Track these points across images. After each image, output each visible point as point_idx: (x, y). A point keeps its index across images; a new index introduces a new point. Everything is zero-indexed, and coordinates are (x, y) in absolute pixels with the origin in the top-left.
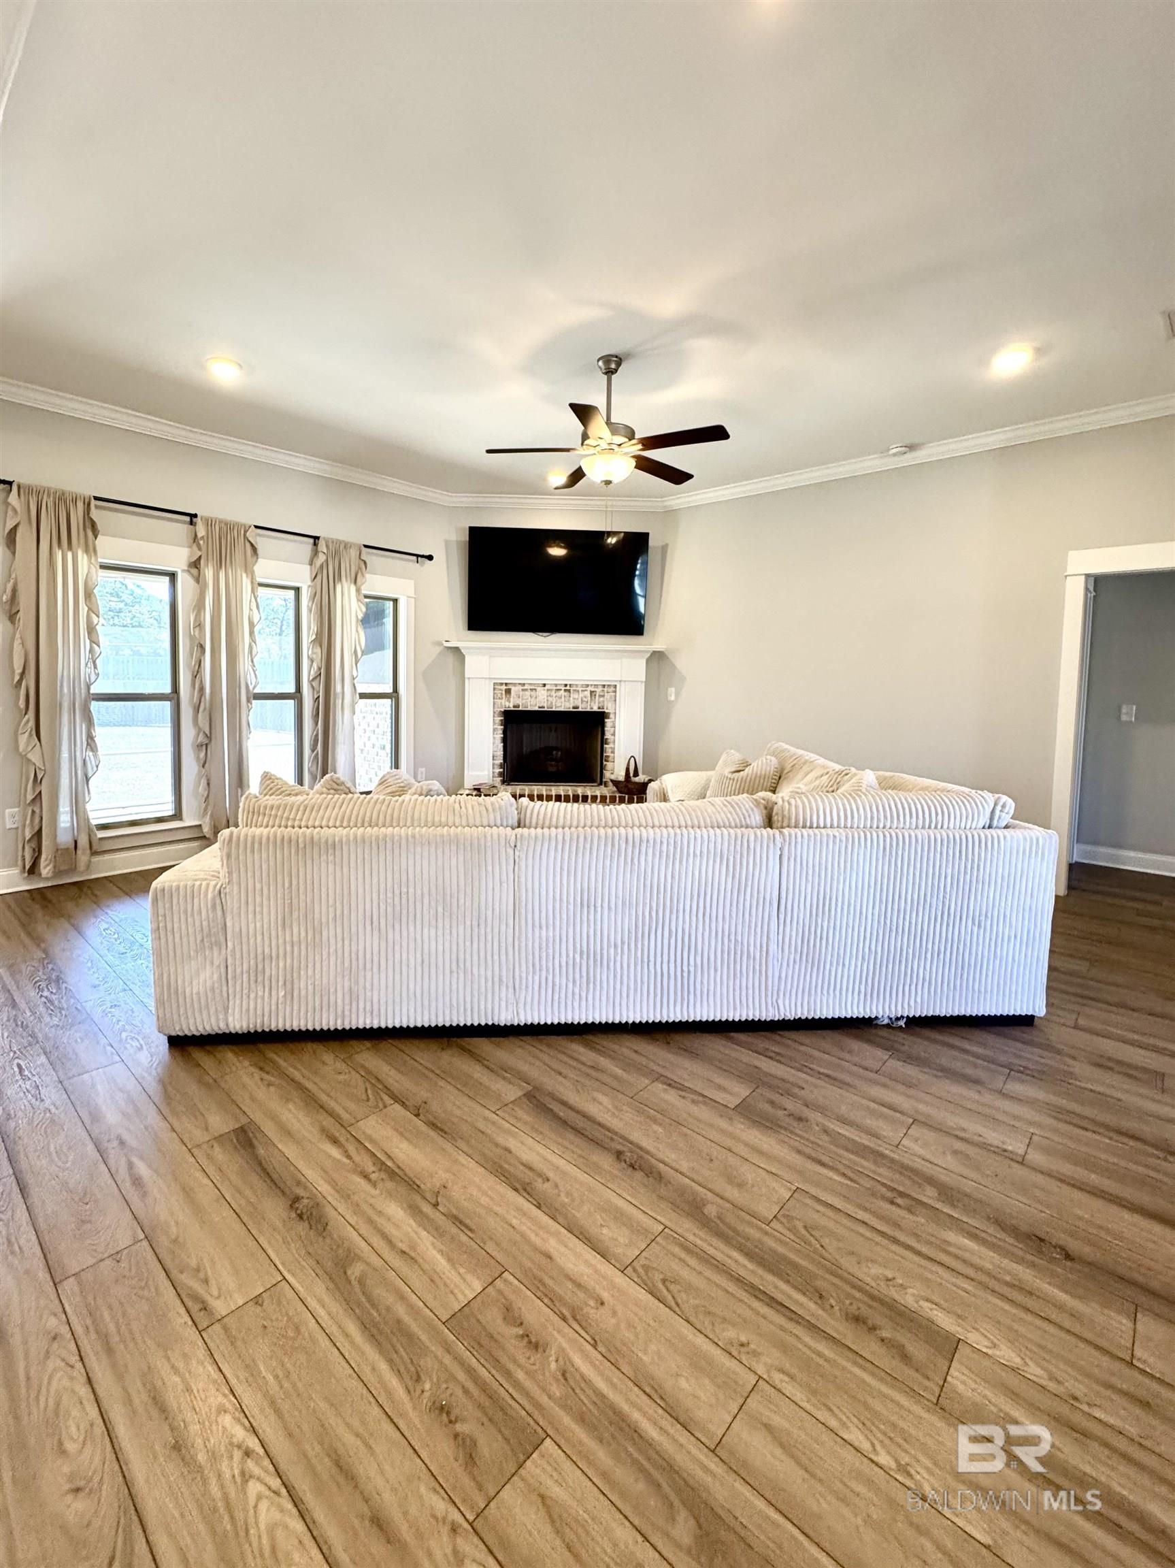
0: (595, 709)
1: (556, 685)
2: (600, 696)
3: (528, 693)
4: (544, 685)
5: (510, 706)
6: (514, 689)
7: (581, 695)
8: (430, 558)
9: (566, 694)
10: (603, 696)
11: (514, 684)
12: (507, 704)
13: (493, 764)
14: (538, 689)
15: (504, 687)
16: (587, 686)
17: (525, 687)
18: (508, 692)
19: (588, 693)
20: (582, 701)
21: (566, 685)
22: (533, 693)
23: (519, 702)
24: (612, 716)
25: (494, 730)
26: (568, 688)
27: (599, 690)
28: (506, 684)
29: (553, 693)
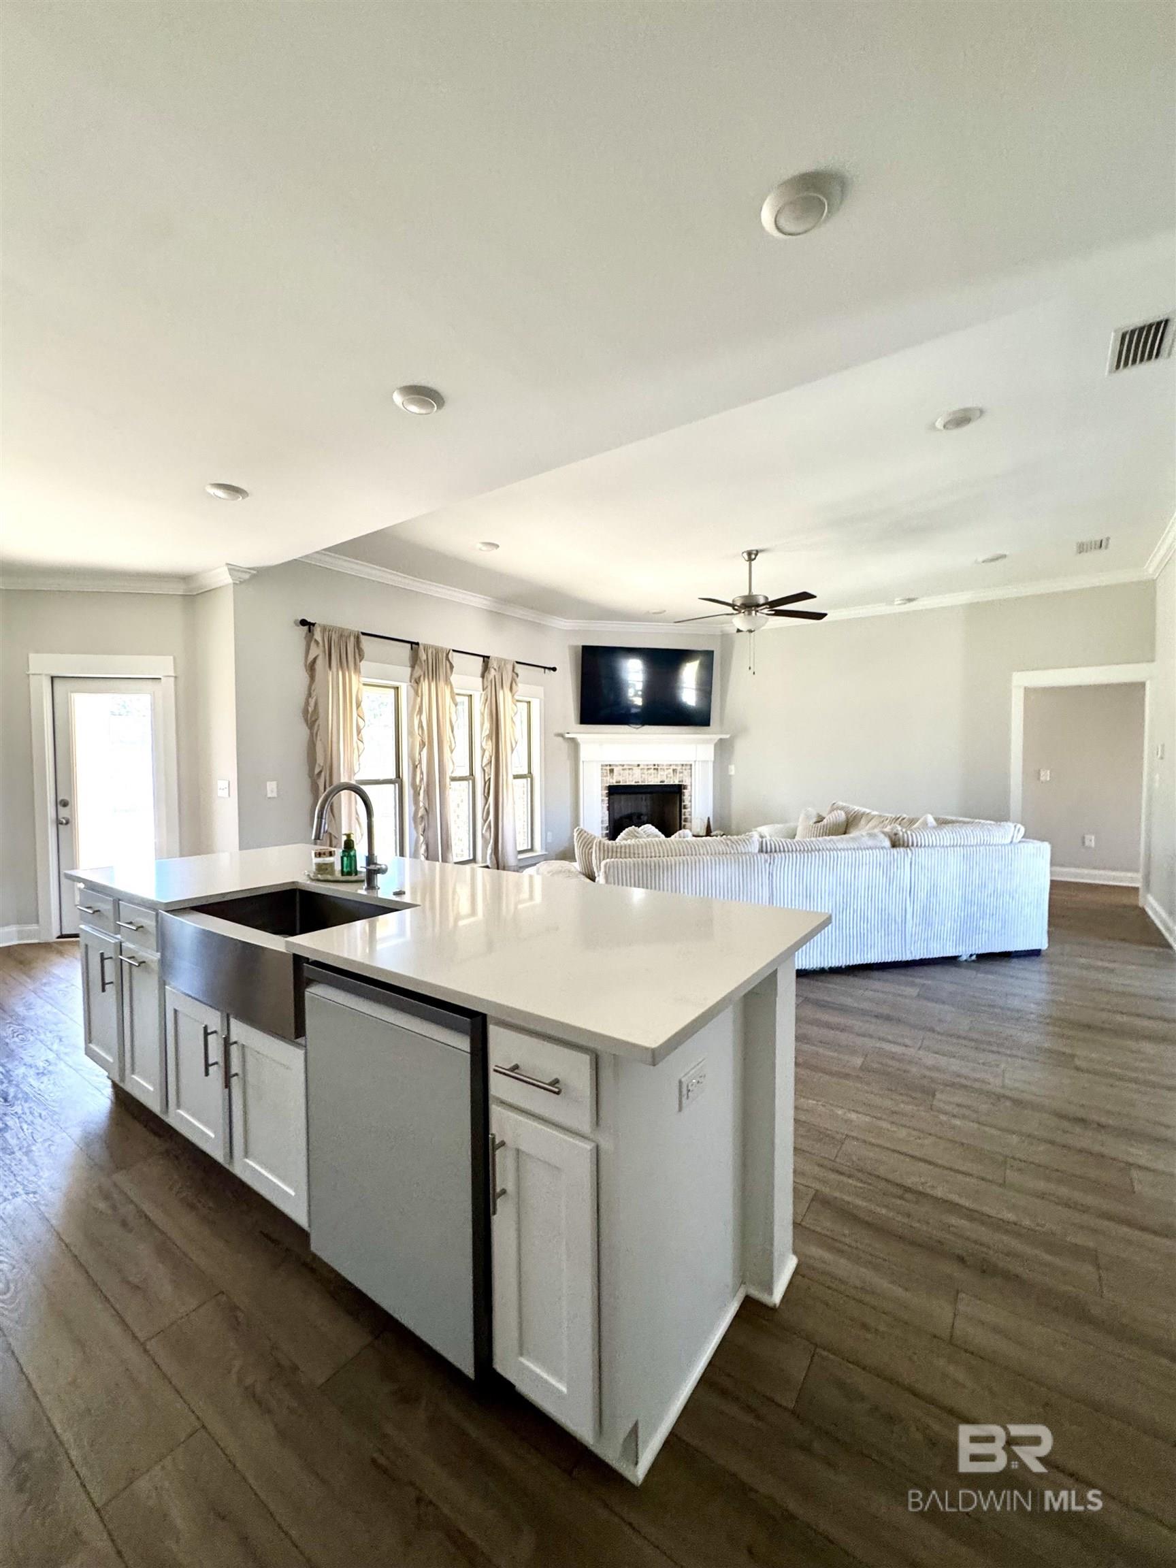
0: (677, 783)
1: (647, 765)
2: (680, 773)
3: (627, 772)
4: (639, 765)
5: (613, 782)
6: (616, 769)
7: (666, 772)
8: (554, 669)
9: (655, 771)
10: (682, 772)
11: (616, 766)
12: (611, 780)
13: (602, 828)
14: (634, 768)
15: (608, 768)
16: (671, 765)
17: (625, 767)
18: (612, 771)
19: (671, 771)
20: (667, 777)
21: (655, 765)
22: (630, 771)
23: (620, 779)
24: (689, 787)
25: (603, 800)
26: (656, 767)
27: (679, 768)
28: (610, 765)
29: (645, 771)
